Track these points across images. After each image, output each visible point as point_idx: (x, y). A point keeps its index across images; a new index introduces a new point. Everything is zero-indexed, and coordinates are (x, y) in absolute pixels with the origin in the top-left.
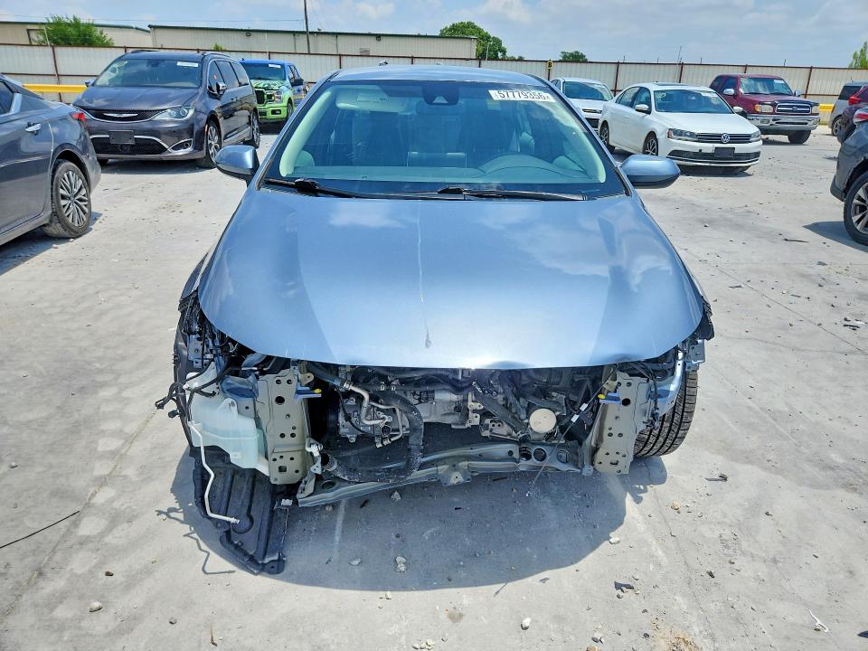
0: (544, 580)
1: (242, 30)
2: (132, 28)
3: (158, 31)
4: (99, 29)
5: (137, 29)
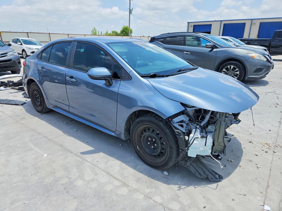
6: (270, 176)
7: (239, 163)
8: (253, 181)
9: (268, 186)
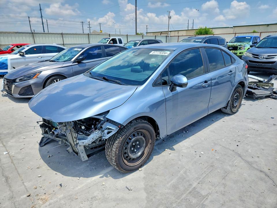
0: (56, 174)
1: (266, 25)
2: (229, 27)
3: (236, 28)
4: (211, 29)
5: (231, 27)
6: (16, 169)
7: (43, 159)
8: (24, 158)
9: (12, 162)
